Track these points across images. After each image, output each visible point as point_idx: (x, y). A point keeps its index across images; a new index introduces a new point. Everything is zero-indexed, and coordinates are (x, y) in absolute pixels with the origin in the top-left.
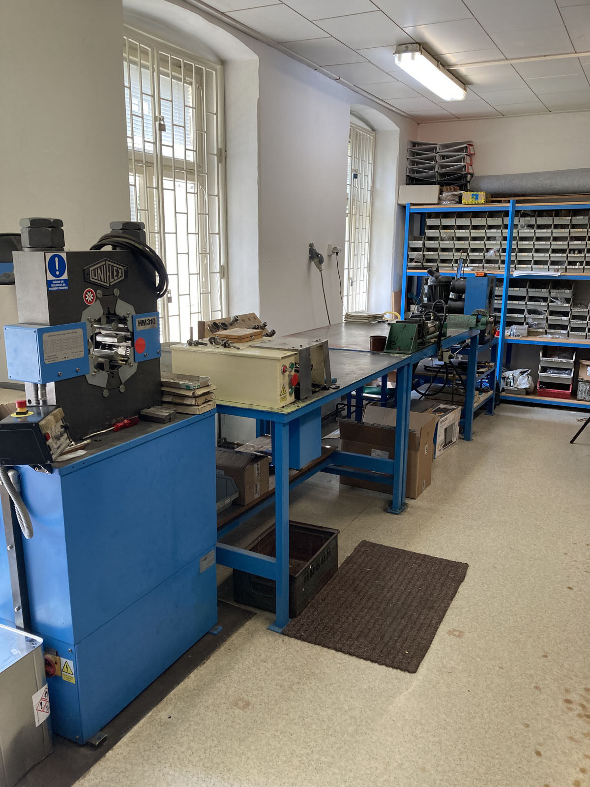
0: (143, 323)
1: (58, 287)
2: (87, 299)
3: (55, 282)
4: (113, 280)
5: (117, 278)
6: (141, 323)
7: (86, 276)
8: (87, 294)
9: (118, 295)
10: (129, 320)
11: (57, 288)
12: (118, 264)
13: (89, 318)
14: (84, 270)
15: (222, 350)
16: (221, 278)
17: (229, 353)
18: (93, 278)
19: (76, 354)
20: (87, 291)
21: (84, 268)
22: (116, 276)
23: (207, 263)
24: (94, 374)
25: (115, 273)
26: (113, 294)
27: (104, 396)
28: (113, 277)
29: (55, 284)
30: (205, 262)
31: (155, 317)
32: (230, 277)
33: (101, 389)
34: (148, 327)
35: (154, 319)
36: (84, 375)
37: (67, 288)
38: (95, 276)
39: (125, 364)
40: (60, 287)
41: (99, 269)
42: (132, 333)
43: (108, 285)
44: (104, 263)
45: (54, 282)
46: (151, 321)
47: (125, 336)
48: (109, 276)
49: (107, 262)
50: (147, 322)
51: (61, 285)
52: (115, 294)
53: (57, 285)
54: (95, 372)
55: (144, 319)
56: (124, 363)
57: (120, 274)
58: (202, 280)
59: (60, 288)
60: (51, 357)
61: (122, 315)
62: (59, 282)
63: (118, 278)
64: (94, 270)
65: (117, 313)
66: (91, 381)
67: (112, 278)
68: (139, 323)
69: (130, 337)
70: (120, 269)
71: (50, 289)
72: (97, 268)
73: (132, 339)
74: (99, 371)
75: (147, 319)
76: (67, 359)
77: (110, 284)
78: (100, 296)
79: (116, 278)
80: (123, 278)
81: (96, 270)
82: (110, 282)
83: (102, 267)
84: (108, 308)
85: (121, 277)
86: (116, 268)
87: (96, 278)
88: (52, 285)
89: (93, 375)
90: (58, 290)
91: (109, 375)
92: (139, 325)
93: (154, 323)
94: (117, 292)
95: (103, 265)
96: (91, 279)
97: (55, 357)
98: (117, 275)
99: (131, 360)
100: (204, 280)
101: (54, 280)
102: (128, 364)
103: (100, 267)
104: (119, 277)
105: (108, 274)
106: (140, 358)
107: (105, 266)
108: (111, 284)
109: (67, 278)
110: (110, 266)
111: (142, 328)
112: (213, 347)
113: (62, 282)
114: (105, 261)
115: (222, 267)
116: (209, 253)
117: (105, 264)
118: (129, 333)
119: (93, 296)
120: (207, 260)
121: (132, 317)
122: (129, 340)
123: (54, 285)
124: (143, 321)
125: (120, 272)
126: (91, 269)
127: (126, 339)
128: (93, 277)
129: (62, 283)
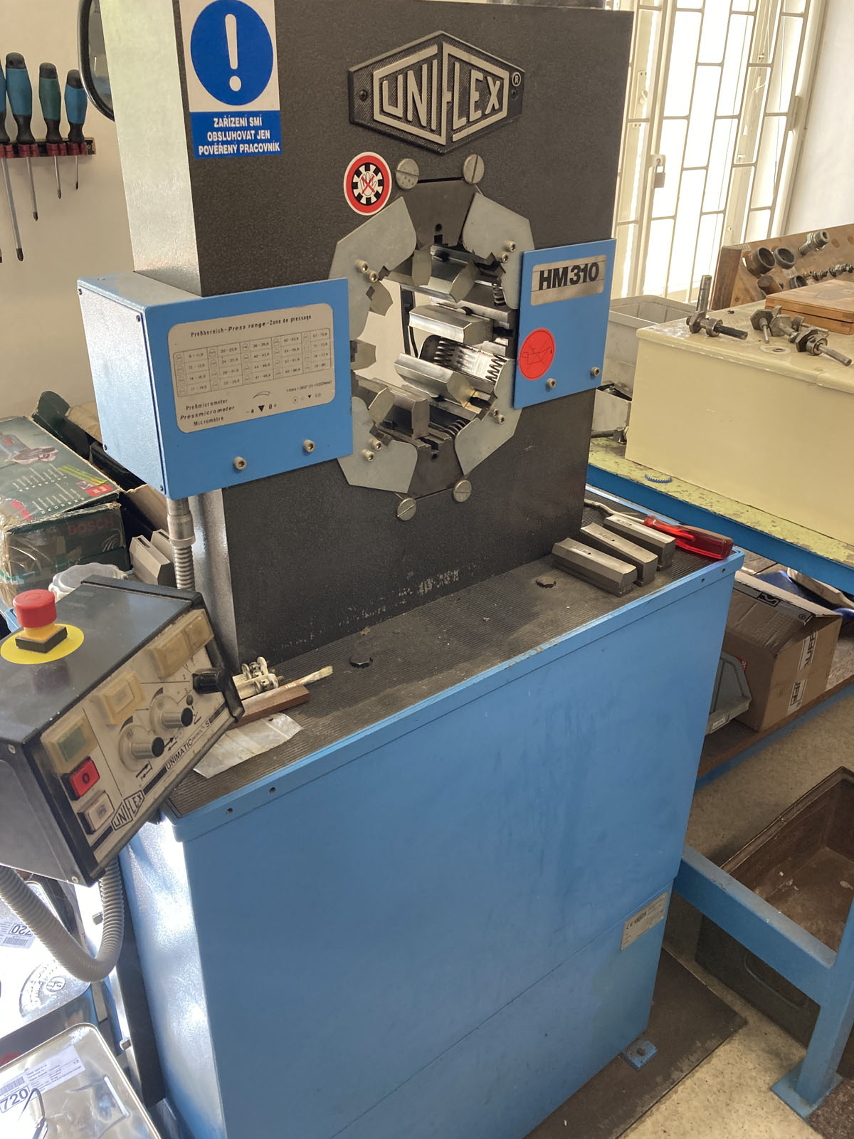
0: (555, 279)
1: (238, 143)
2: (356, 192)
3: (225, 122)
4: (464, 120)
5: (479, 114)
6: (548, 279)
7: (357, 102)
8: (358, 173)
9: (477, 180)
10: (511, 268)
11: (231, 149)
12: (488, 59)
13: (362, 263)
14: (350, 76)
15: (791, 361)
16: (789, 127)
17: (815, 378)
18: (385, 113)
19: (305, 392)
20: (359, 164)
21: (352, 69)
22: (476, 109)
23: (762, 90)
24: (369, 453)
25: (475, 96)
26: (461, 178)
27: (399, 519)
28: (464, 112)
29: (225, 130)
30: (758, 87)
31: (600, 259)
32: (809, 127)
33: (392, 498)
34: (570, 291)
35: (595, 264)
36: (336, 460)
37: (274, 147)
38: (394, 103)
39: (480, 416)
40: (244, 142)
41: (411, 74)
42: (516, 315)
43: (442, 140)
44: (433, 50)
45: (217, 123)
46: (585, 270)
47: (493, 321)
48: (451, 104)
49: (448, 49)
50: (571, 275)
51: (249, 135)
52: (468, 177)
53: (234, 136)
54: (372, 448)
55: (560, 265)
56: (477, 410)
57: (493, 100)
58: (742, 132)
59: (244, 148)
60: (202, 410)
61: (484, 254)
62: (243, 122)
63: (484, 116)
64: (393, 78)
65: (469, 244)
66: (357, 475)
67: (460, 117)
68: (542, 279)
69: (507, 325)
70: (495, 77)
71: (201, 149)
72: (404, 72)
73: (512, 333)
74: (386, 443)
75: (570, 264)
76: (266, 412)
77: (449, 138)
78: (408, 182)
79: (475, 115)
80: (503, 114)
81: (400, 78)
82: (451, 130)
83: (425, 67)
84: (439, 227)
85: (494, 111)
86: (480, 76)
87: (399, 112)
88: (212, 136)
89: (365, 458)
90: (238, 154)
91: (420, 452)
92: (541, 288)
93: (592, 279)
94: (474, 168)
95: (429, 61)
96: (378, 116)
97: (222, 406)
98: (481, 105)
99: (501, 404)
100: (745, 133)
101: (221, 115)
102: (491, 415)
103: (417, 68)
104: (488, 111)
105: (447, 97)
106: (532, 393)
107: (435, 62)
108: (456, 137)
109: (278, 108)
110: (457, 65)
111: (551, 295)
112: (763, 347)
113: (257, 122)
114: (439, 41)
115: (796, 102)
116: (771, 66)
117: (439, 55)
118: (505, 314)
119: (381, 183)
120: (762, 82)
121: (522, 257)
122: (502, 336)
123: (218, 136)
124: (557, 270)
125: (494, 90)
126: (378, 73)
127: (496, 330)
128: (387, 108)
129: (257, 129)
